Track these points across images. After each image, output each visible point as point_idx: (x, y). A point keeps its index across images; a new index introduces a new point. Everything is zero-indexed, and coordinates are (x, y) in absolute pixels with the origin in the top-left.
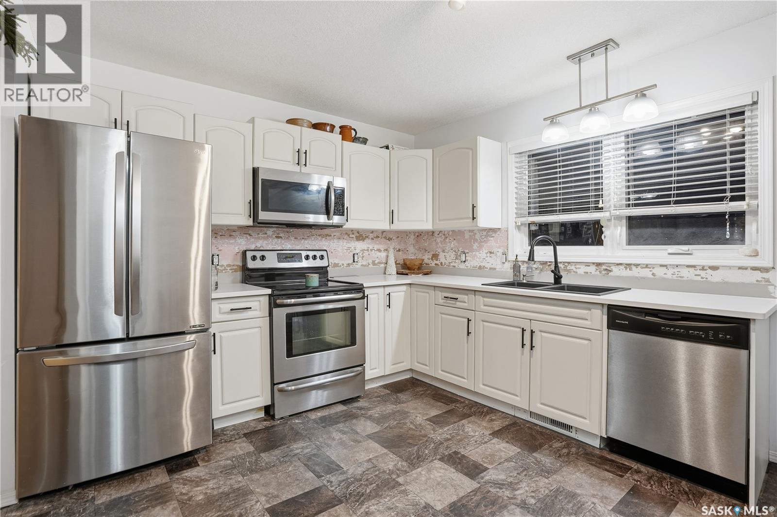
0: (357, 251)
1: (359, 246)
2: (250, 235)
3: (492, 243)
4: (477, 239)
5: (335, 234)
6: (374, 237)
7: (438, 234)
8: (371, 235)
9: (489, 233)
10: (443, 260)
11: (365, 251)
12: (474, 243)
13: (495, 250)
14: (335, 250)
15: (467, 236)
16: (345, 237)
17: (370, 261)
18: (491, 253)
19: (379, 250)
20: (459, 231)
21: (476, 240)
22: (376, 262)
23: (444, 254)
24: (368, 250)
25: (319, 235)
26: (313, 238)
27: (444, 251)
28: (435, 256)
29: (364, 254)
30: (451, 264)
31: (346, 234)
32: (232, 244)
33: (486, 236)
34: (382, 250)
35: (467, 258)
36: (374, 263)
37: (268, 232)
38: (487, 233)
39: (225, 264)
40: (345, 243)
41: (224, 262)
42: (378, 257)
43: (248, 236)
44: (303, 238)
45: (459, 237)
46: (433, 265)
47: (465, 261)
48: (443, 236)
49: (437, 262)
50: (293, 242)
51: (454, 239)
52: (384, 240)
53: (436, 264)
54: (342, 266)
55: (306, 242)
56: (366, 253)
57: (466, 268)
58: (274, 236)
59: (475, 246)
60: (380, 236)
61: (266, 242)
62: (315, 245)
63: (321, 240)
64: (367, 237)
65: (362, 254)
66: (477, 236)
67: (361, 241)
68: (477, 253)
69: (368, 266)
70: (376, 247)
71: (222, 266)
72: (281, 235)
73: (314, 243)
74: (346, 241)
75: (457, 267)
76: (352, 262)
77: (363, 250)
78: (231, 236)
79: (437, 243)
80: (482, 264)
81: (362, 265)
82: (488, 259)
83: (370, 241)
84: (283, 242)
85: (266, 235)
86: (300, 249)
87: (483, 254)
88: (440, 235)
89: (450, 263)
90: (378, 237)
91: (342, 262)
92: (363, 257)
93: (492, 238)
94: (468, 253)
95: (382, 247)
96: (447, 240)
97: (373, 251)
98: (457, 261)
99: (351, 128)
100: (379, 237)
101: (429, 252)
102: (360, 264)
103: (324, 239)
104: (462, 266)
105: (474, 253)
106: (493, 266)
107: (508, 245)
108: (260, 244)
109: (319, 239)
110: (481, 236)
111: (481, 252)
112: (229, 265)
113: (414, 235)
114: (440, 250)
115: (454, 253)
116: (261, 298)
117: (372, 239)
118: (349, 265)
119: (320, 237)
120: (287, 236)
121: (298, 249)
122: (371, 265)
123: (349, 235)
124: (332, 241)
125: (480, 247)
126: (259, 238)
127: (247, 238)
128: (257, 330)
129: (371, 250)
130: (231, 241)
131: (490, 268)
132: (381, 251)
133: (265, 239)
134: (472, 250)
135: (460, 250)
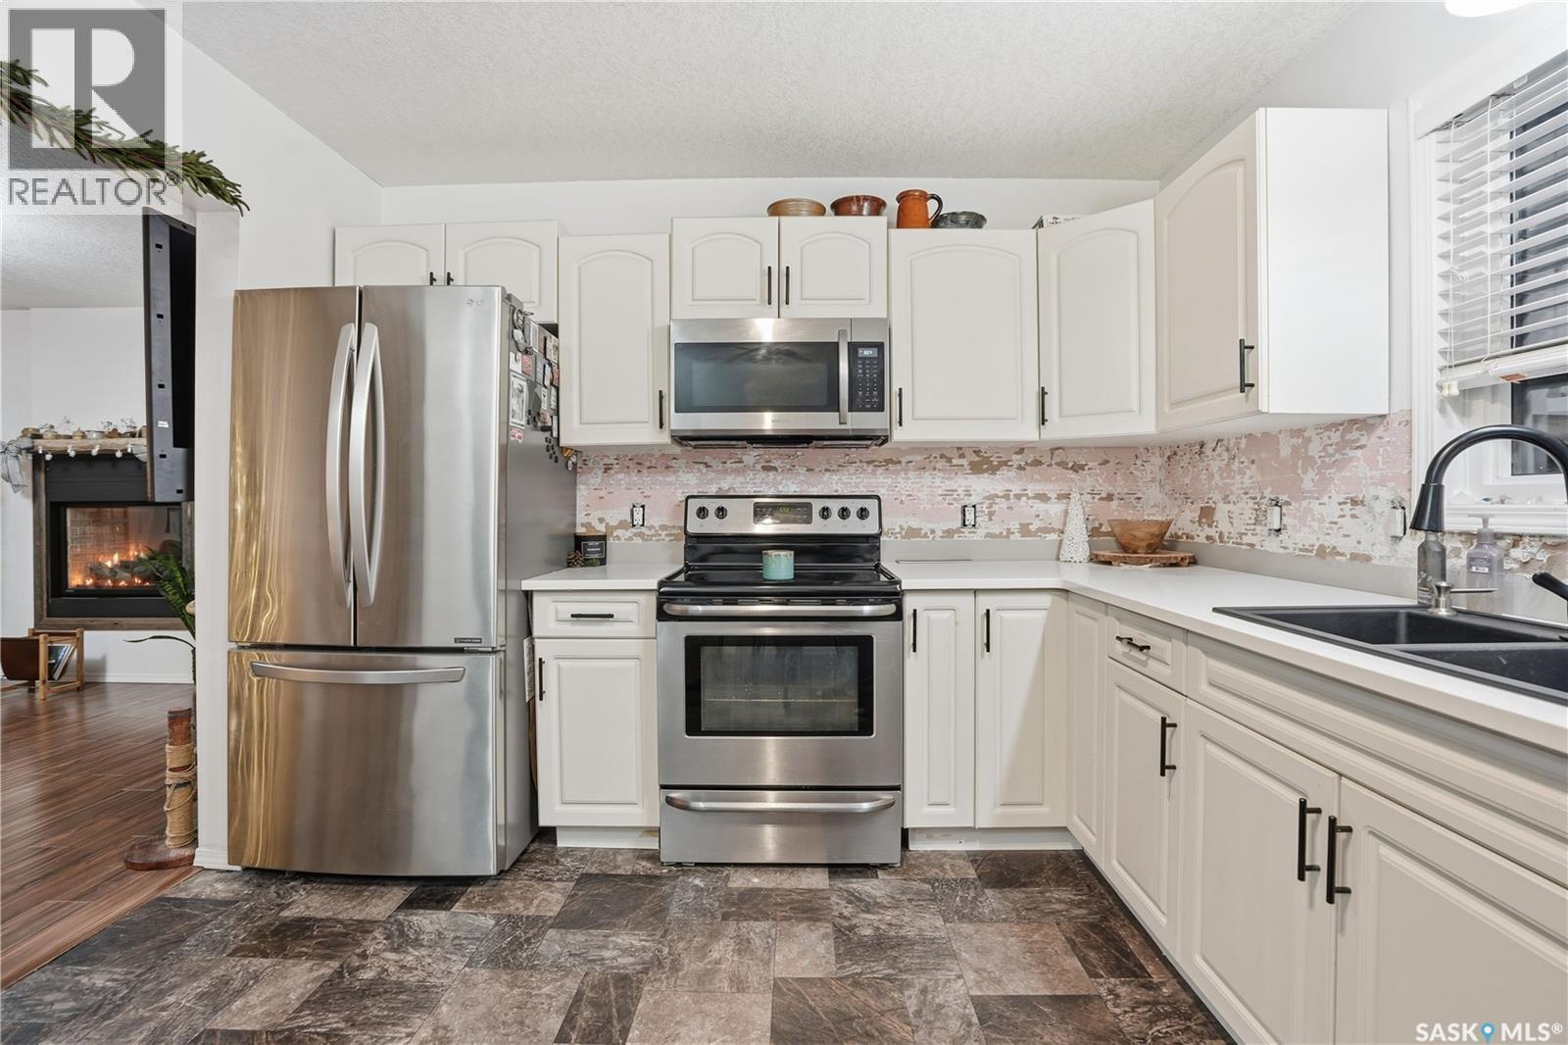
0: (973, 500)
1: (981, 486)
2: (707, 465)
3: (1361, 469)
4: (1313, 457)
5: (910, 458)
6: (1027, 464)
7: (1214, 450)
8: (1017, 459)
9: (1348, 437)
10: (1224, 525)
11: (998, 500)
12: (1305, 472)
13: (1366, 492)
14: (910, 495)
16: (938, 465)
17: (1015, 526)
18: (1354, 502)
19: (1043, 498)
20: (1264, 433)
21: (1309, 461)
22: (1033, 528)
23: (1227, 507)
24: (1007, 497)
25: (869, 463)
26: (852, 469)
27: (1226, 500)
28: (1207, 514)
29: (995, 508)
30: (1245, 539)
31: (942, 456)
32: (670, 483)
33: (1342, 446)
34: (1053, 495)
35: (1284, 522)
36: (1025, 530)
37: (745, 458)
38: (1343, 434)
39: (657, 524)
40: (938, 481)
41: (654, 520)
42: (1038, 516)
43: (702, 466)
44: (826, 470)
45: (1263, 455)
46: (1202, 540)
47: (1279, 530)
48: (1225, 455)
49: (1212, 532)
50: (802, 477)
51: (1253, 462)
52: (1059, 470)
53: (1208, 538)
54: (931, 537)
55: (835, 477)
56: (1001, 505)
57: (1281, 551)
58: (759, 467)
59: (1309, 479)
60: (1046, 459)
61: (740, 479)
62: (857, 485)
63: (873, 473)
64: (1005, 463)
65: (990, 506)
66: (1315, 448)
67: (986, 475)
68: (1315, 505)
69: (1007, 537)
70: (1032, 489)
71: (650, 528)
72: (775, 463)
73: (854, 479)
74: (941, 474)
75: (1258, 547)
76: (960, 524)
77: (992, 497)
78: (667, 467)
79: (1211, 476)
80: (1329, 542)
81: (988, 535)
82: (1347, 523)
83: (1013, 473)
84: (779, 478)
85: (740, 465)
86: (821, 494)
87: (1329, 507)
88: (1219, 450)
89: (1241, 535)
90: (1037, 463)
91: (933, 526)
92: (991, 514)
93: (1359, 453)
94: (1288, 503)
95: (1051, 489)
96: (1235, 466)
97: (1024, 499)
98: (1259, 528)
99: (925, 197)
100: (1040, 463)
101: (1192, 502)
102: (981, 532)
103: (880, 471)
104: (1272, 545)
105: (1305, 503)
106: (1361, 550)
107: (1410, 472)
108: (730, 483)
109: (869, 470)
110: (1324, 449)
111: (1325, 499)
112: (663, 527)
113: (1162, 456)
114: (1217, 496)
115: (1251, 503)
116: (642, 598)
117: (1020, 468)
118: (949, 533)
119: (871, 466)
120: (788, 466)
121: (816, 494)
122: (1017, 534)
123: (949, 460)
124: (903, 475)
125: (1323, 484)
126: (725, 471)
127: (700, 471)
128: (632, 663)
129: (1018, 497)
130: (670, 479)
131: (1354, 557)
132: (1050, 498)
133: (738, 472)
134: (1301, 494)
135: (1268, 493)
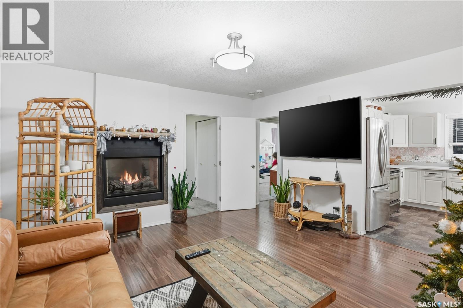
3: (435, 153)
7: (401, 148)
9: (433, 149)
10: (404, 159)
12: (424, 152)
13: (436, 155)
15: (419, 150)
18: (434, 156)
20: (414, 147)
21: (424, 151)
27: (404, 155)
28: (399, 157)
33: (431, 150)
35: (419, 158)
38: (431, 149)
45: (414, 150)
46: (397, 161)
47: (418, 160)
48: (404, 149)
51: (411, 151)
53: (399, 161)
59: (424, 154)
66: (426, 150)
68: (426, 157)
75: (413, 162)
79: (400, 152)
82: (433, 159)
88: (402, 149)
89: (408, 160)
93: (435, 151)
94: (420, 156)
96: (407, 151)
98: (413, 159)
101: (394, 156)
104: (416, 161)
105: (424, 156)
107: (444, 153)
110: (428, 150)
111: (428, 156)
114: (401, 155)
115: (411, 156)
125: (427, 154)
131: (434, 163)
134: (423, 155)
135: (415, 155)
